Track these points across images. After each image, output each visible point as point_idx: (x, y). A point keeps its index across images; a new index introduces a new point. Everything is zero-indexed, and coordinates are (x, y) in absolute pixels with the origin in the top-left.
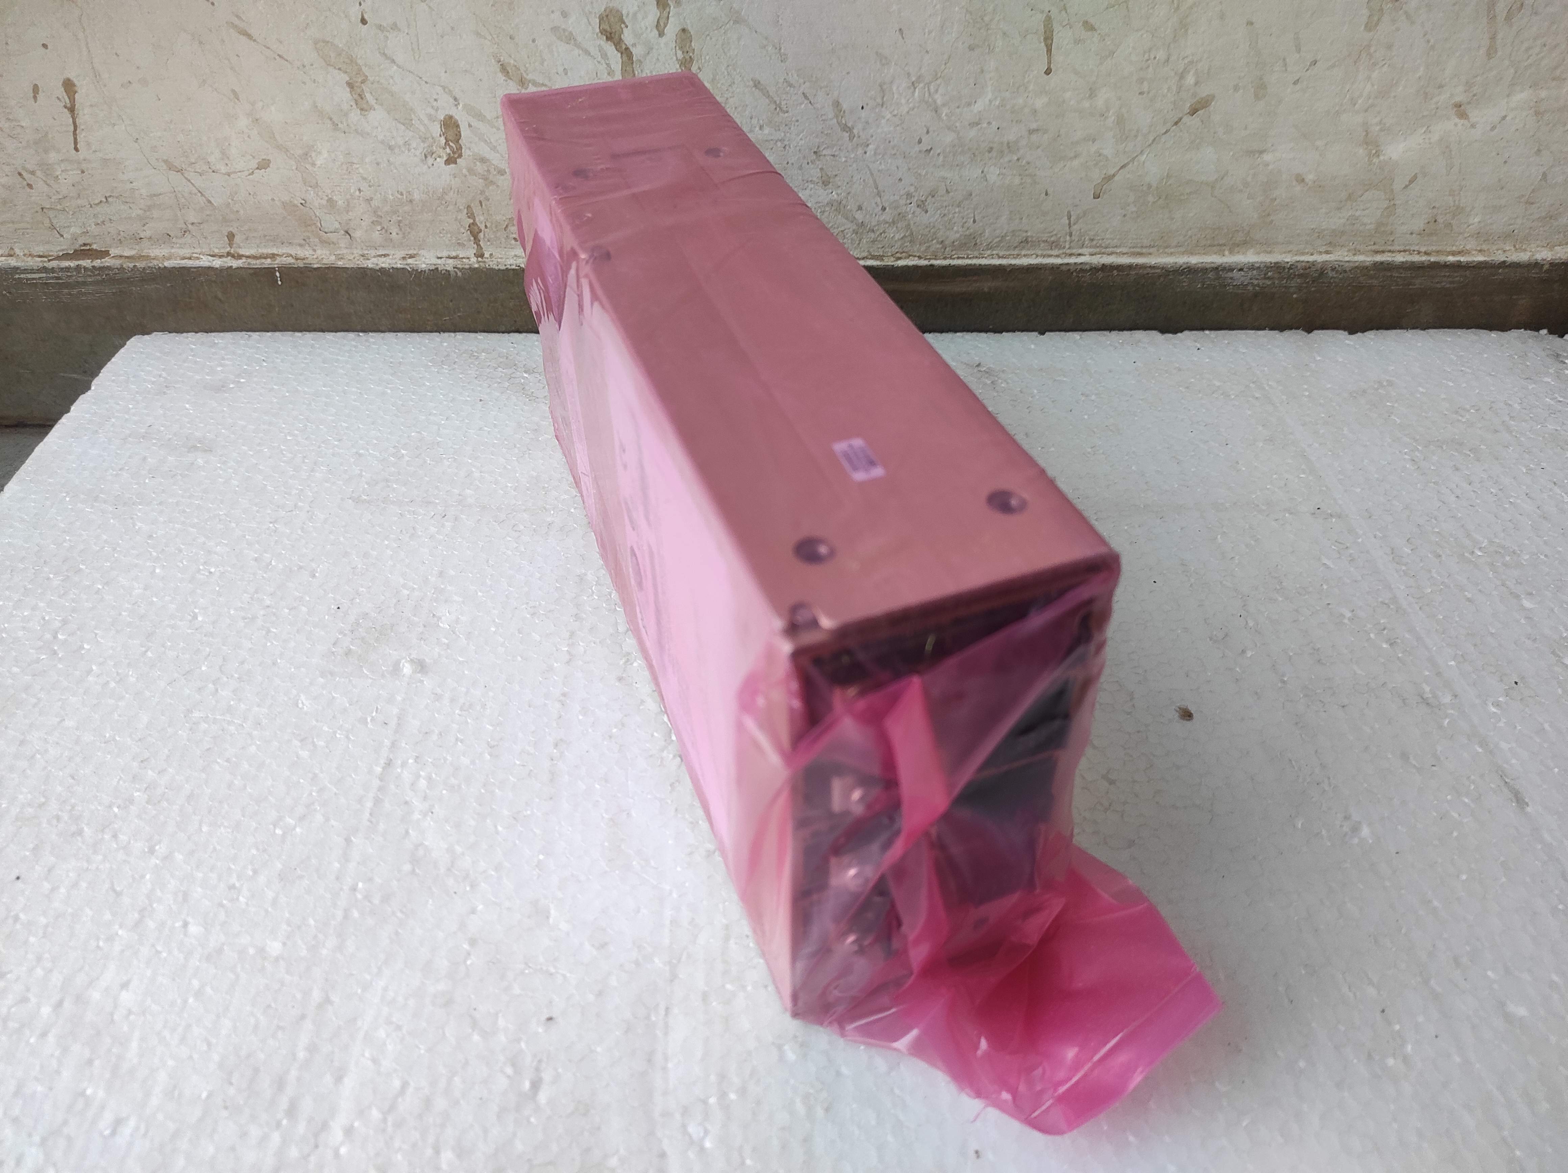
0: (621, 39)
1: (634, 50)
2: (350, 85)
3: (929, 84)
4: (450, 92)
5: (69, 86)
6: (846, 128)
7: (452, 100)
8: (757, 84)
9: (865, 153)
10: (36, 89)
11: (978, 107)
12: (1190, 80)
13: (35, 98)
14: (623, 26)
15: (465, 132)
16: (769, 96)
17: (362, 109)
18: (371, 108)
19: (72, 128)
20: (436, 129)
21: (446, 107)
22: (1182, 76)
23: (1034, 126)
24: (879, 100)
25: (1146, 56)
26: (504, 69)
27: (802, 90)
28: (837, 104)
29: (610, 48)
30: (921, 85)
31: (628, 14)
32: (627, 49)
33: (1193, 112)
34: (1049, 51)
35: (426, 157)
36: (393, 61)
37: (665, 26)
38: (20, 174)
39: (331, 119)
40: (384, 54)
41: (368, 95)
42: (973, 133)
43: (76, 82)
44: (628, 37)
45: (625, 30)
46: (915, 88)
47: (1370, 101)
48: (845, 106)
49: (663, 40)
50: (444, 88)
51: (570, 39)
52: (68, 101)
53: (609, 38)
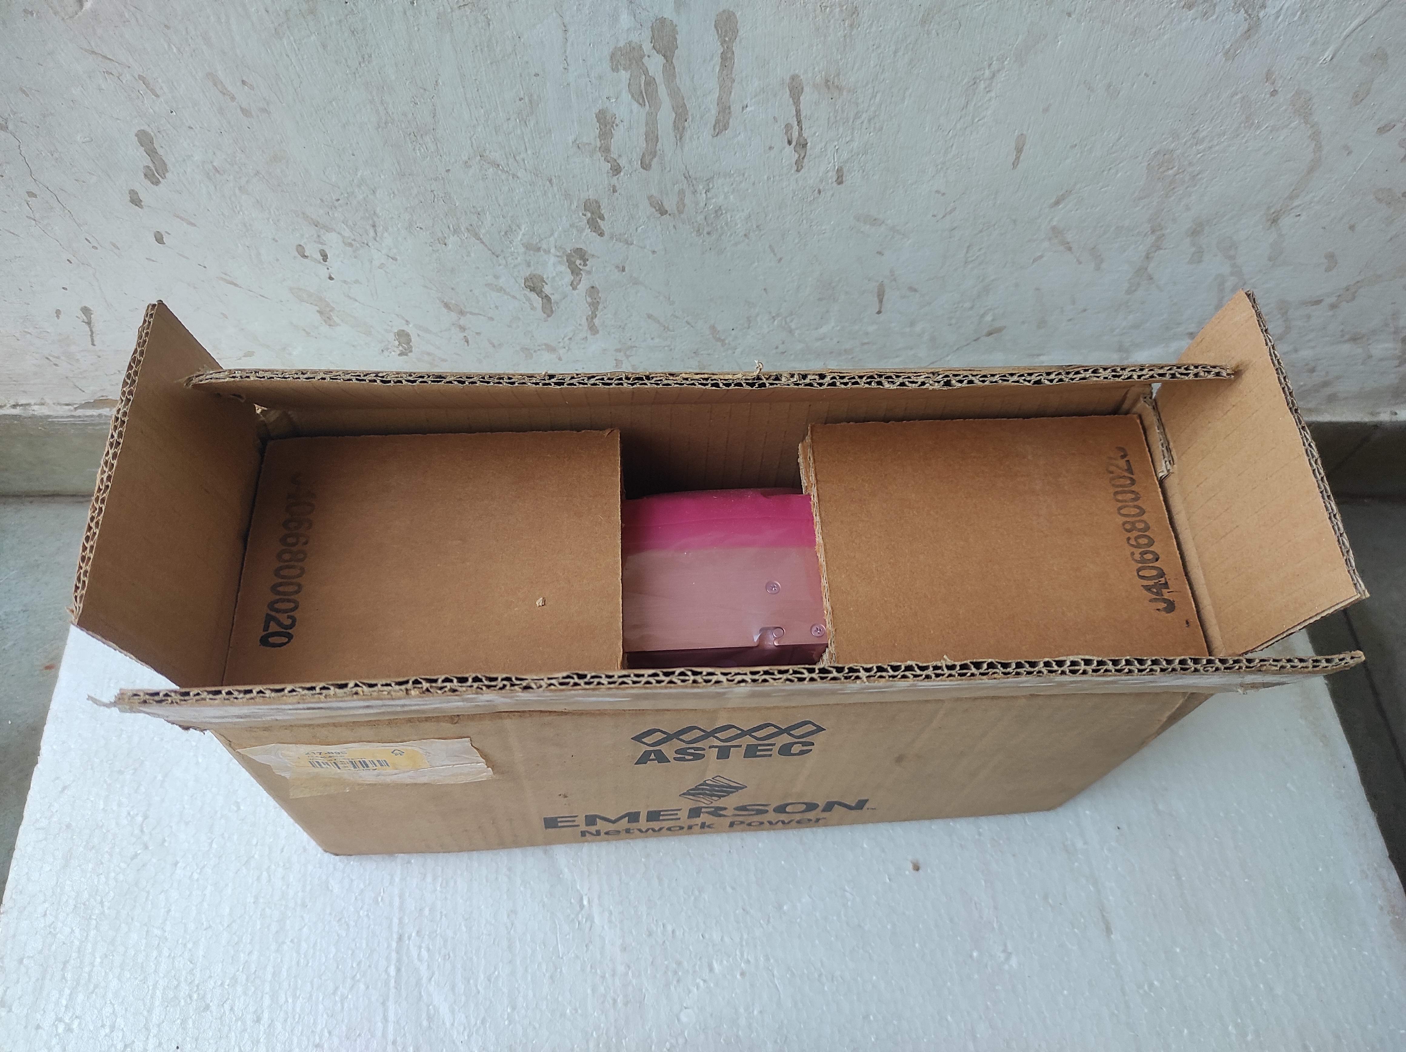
0: (542, 291)
1: (552, 297)
2: (320, 312)
3: (786, 318)
4: (403, 318)
5: (86, 311)
6: (719, 339)
7: (404, 322)
8: (650, 316)
9: (734, 353)
10: (58, 312)
11: (823, 330)
12: (989, 318)
13: (58, 317)
14: (544, 284)
15: (414, 339)
16: (659, 322)
17: (330, 325)
18: (338, 325)
19: (90, 333)
20: (391, 337)
21: (399, 325)
22: (983, 316)
23: (866, 341)
24: (746, 325)
25: (955, 306)
26: (447, 306)
27: (686, 319)
28: (713, 328)
29: (533, 296)
30: (779, 318)
31: (548, 278)
32: (546, 296)
33: (990, 334)
34: (881, 301)
35: (382, 351)
36: (356, 300)
37: (578, 284)
38: (47, 358)
39: (304, 330)
40: (349, 296)
41: (335, 318)
42: (819, 343)
43: (92, 309)
44: (547, 290)
45: (545, 286)
46: (774, 320)
47: (1124, 331)
48: (719, 328)
49: (575, 292)
50: (398, 315)
51: (500, 289)
52: (85, 318)
53: (533, 289)
